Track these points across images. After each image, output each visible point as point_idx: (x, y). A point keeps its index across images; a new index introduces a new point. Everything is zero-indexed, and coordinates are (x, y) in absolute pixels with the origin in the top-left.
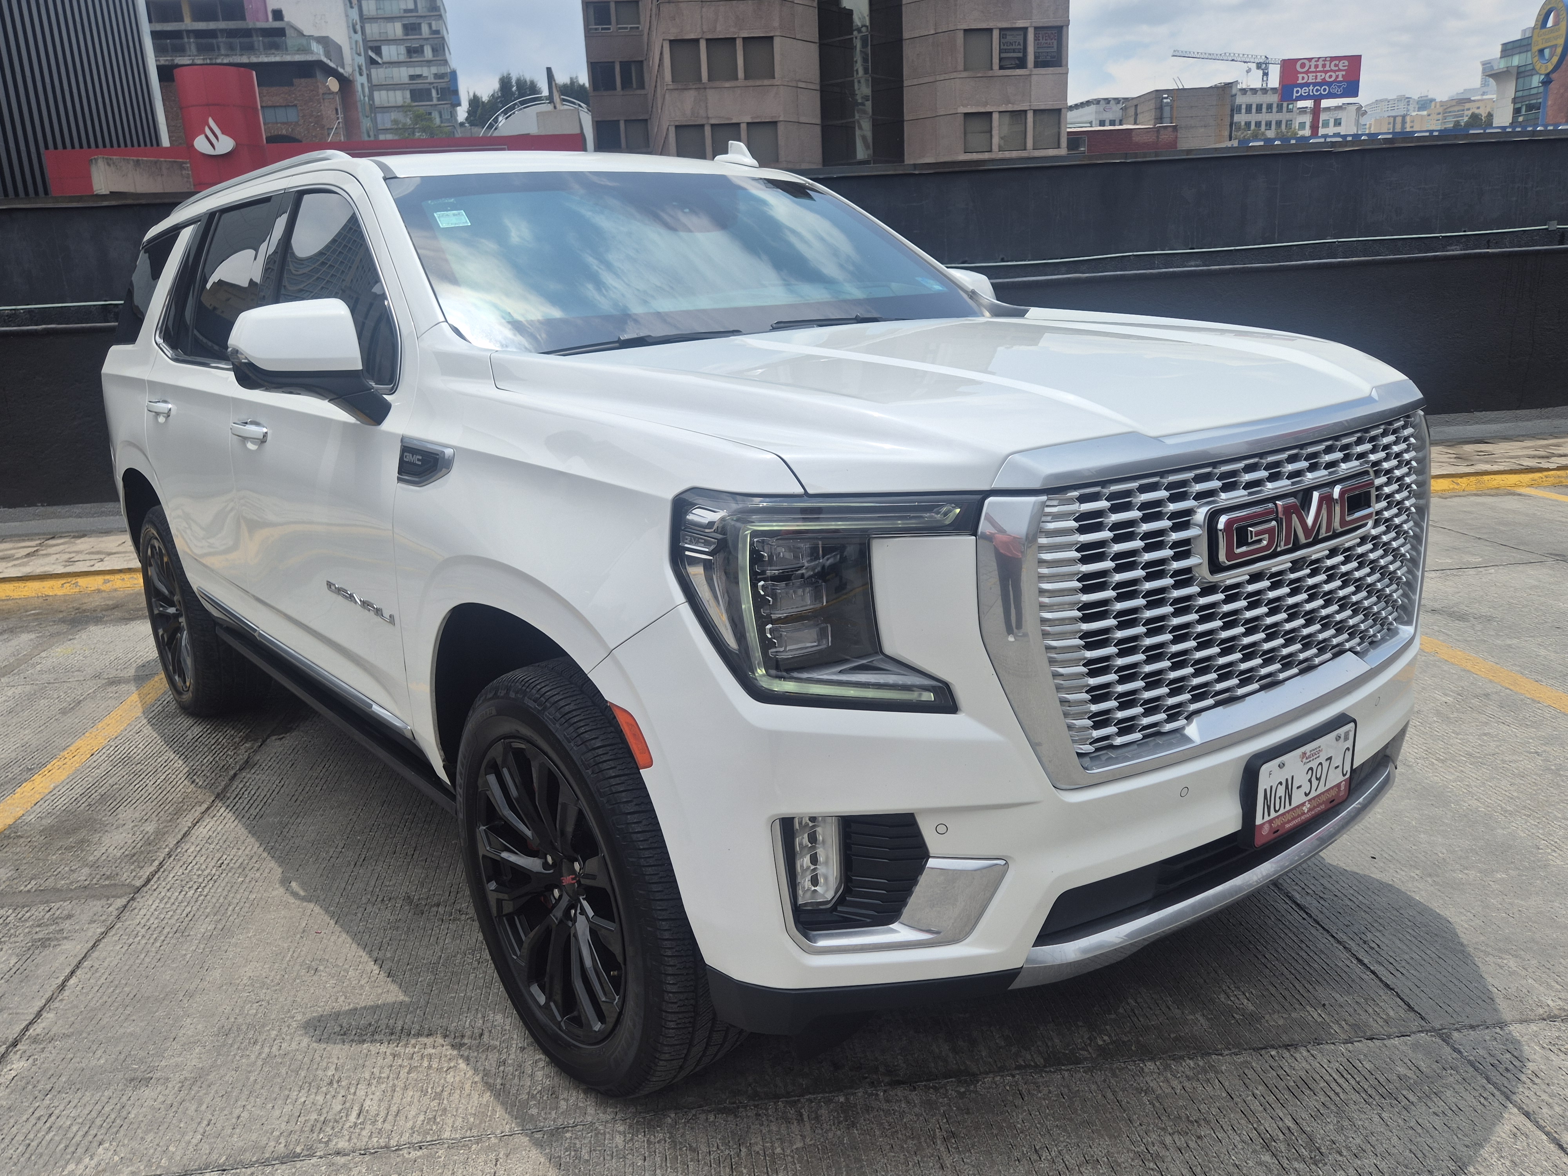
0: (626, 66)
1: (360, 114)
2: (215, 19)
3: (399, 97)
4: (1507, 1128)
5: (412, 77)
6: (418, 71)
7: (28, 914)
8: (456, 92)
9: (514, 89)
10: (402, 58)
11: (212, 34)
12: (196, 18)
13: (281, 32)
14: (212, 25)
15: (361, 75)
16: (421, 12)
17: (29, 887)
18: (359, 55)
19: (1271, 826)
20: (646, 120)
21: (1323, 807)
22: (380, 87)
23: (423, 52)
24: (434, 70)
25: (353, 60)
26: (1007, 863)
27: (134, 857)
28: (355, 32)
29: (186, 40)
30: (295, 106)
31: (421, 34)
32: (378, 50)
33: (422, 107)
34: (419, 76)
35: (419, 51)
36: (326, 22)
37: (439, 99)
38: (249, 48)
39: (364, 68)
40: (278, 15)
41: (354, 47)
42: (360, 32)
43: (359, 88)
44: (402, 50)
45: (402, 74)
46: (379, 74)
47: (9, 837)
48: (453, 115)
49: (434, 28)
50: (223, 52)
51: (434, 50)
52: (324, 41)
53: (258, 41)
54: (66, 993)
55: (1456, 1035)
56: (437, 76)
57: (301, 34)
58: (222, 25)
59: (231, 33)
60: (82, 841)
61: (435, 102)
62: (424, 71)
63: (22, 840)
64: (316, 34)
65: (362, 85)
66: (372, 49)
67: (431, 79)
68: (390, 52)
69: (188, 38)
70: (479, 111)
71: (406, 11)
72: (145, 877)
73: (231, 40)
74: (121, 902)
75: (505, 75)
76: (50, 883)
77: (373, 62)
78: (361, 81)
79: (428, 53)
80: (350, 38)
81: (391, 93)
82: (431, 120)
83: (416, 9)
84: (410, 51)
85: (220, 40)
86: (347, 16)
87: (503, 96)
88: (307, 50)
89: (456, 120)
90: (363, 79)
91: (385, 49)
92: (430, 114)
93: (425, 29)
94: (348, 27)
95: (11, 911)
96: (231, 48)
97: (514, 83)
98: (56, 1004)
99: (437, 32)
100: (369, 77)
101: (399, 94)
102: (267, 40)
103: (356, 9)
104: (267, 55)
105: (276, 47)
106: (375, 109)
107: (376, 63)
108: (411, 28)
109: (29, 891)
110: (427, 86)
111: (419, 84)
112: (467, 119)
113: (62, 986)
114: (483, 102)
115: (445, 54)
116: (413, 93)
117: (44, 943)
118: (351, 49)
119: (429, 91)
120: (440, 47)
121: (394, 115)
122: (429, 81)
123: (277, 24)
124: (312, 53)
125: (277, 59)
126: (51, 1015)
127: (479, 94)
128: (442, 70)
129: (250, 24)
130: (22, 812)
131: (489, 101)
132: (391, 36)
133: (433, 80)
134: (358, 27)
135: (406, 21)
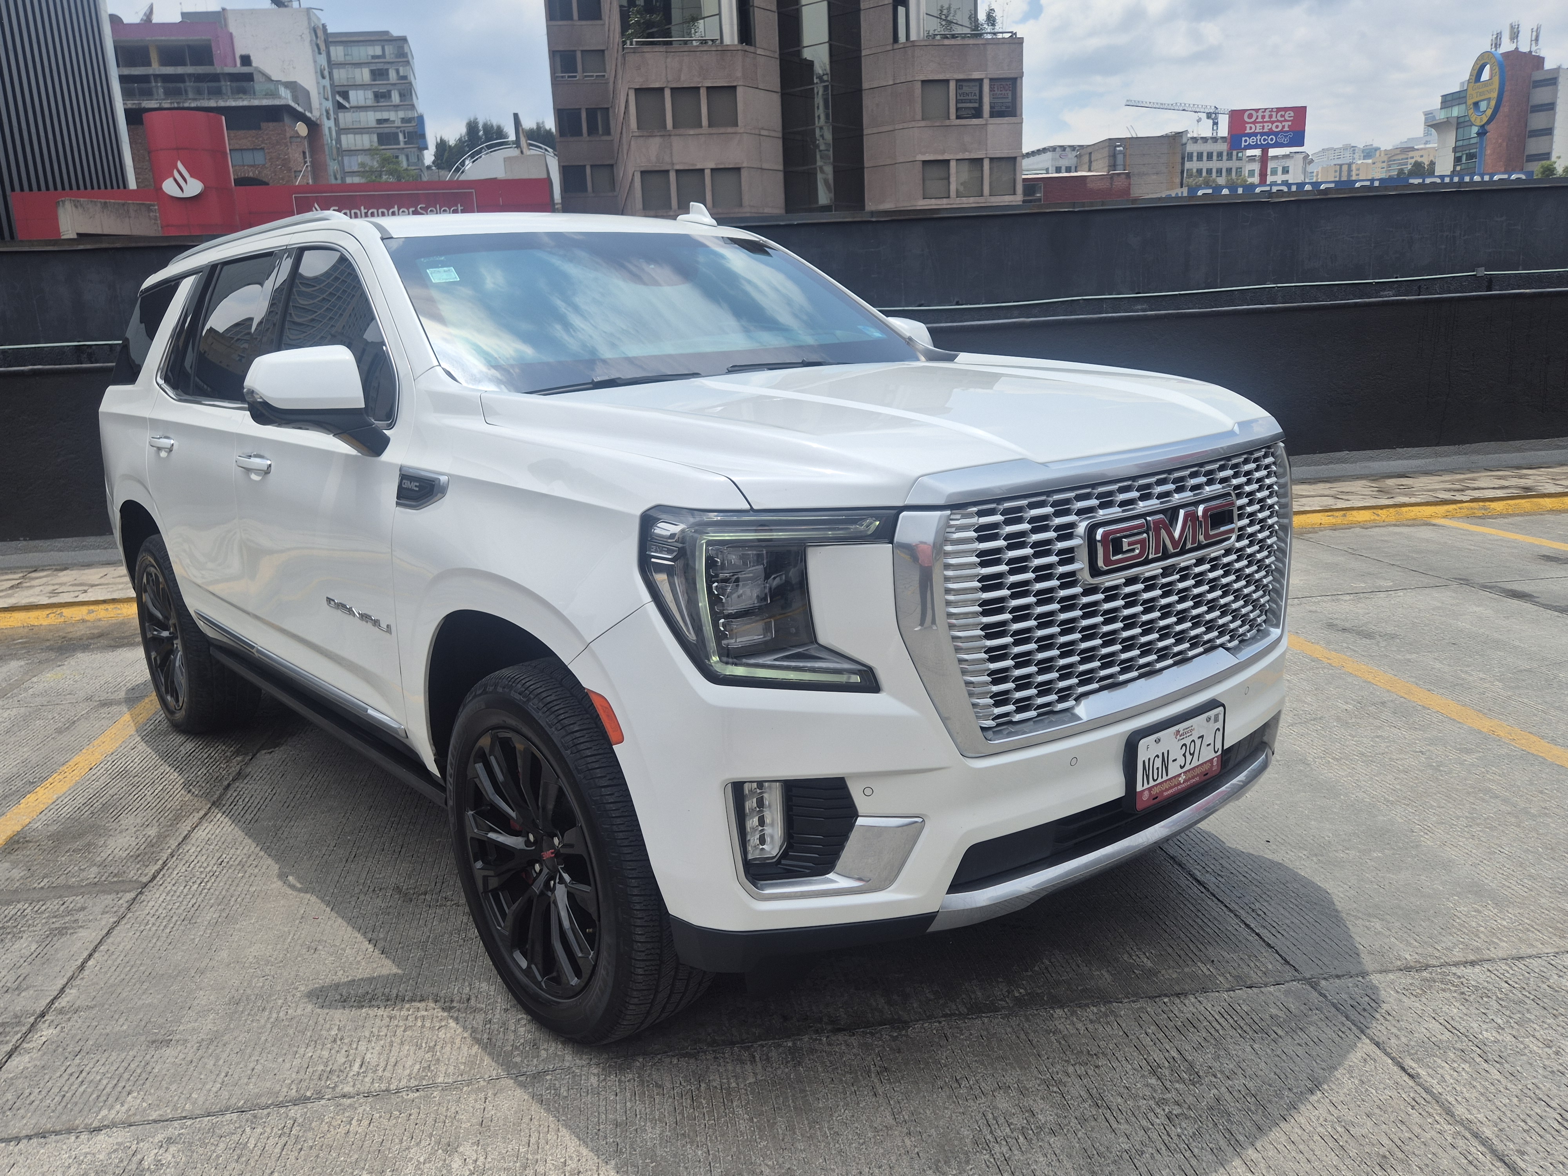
0: (592, 113)
1: (328, 157)
2: (183, 64)
3: (366, 141)
4: (1359, 1055)
5: (379, 121)
6: (385, 115)
7: (44, 908)
8: (423, 136)
9: (481, 133)
10: (370, 102)
11: (180, 78)
12: (164, 63)
13: (249, 77)
14: (180, 70)
15: (328, 119)
16: (388, 58)
17: (42, 884)
18: (327, 99)
19: (1150, 793)
20: (612, 166)
21: (1197, 779)
22: (347, 130)
23: (390, 97)
24: (401, 114)
25: (321, 104)
26: (923, 821)
27: (140, 857)
28: (323, 77)
29: (154, 84)
30: (262, 149)
31: (388, 80)
32: (345, 95)
33: (389, 150)
34: (386, 120)
35: (387, 95)
36: (294, 68)
37: (406, 143)
38: (217, 93)
39: (331, 112)
40: (246, 60)
41: (322, 92)
42: (328, 77)
43: (327, 132)
44: (370, 95)
45: (370, 118)
46: (346, 119)
47: (18, 842)
48: (420, 158)
49: (401, 74)
50: (191, 95)
51: (401, 95)
52: (292, 86)
53: (226, 85)
54: (86, 972)
55: (1323, 982)
56: (403, 120)
57: (269, 79)
58: (189, 70)
59: (199, 78)
60: (89, 844)
61: (402, 145)
62: (392, 115)
63: (31, 844)
64: (284, 79)
65: (330, 128)
66: (339, 93)
67: (398, 123)
68: (357, 97)
69: (156, 82)
70: (446, 154)
71: (373, 57)
72: (151, 874)
73: (196, 84)
74: (130, 896)
75: (472, 119)
76: (62, 880)
77: (340, 106)
78: (328, 125)
79: (395, 98)
80: (318, 83)
81: (358, 137)
82: (398, 163)
83: (383, 56)
84: (378, 96)
85: (188, 84)
86: (315, 62)
87: (469, 140)
88: (274, 94)
89: (423, 164)
90: (331, 123)
91: (352, 94)
92: (397, 157)
93: (392, 74)
94: (316, 72)
95: (27, 905)
96: (199, 92)
97: (480, 126)
98: (78, 982)
99: (405, 78)
100: (336, 121)
101: (366, 137)
102: (234, 84)
103: (323, 57)
104: (235, 100)
105: (243, 91)
106: (342, 152)
107: (345, 107)
108: (378, 74)
109: (42, 888)
110: (394, 130)
111: (386, 128)
112: (434, 162)
113: (82, 967)
114: (450, 146)
115: (412, 99)
116: (380, 136)
117: (62, 932)
118: (319, 93)
119: (396, 135)
120: (407, 92)
121: (360, 158)
122: (396, 125)
123: (246, 70)
124: (280, 97)
125: (245, 103)
126: (74, 991)
127: (446, 138)
128: (410, 114)
129: (218, 69)
130: (28, 821)
131: (456, 145)
132: (359, 81)
133: (400, 124)
134: (326, 73)
135: (374, 67)
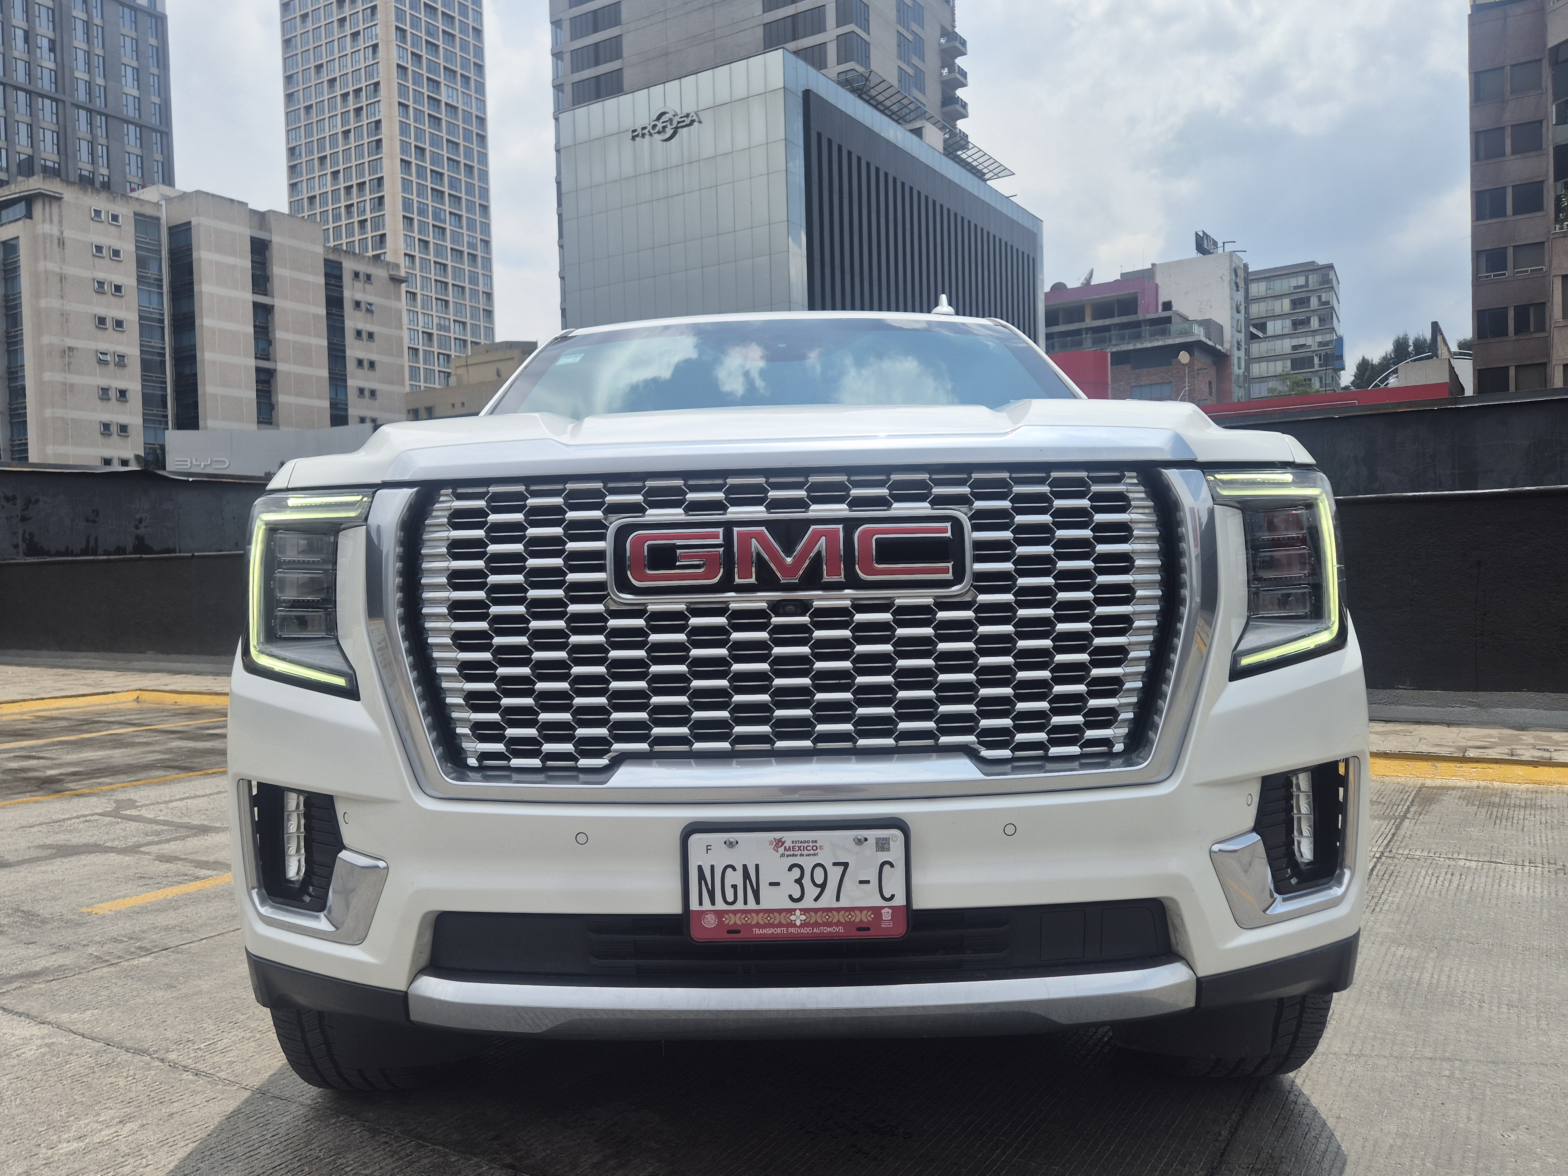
0: (1522, 312)
1: (1234, 385)
2: (1112, 316)
3: (1278, 367)
5: (1295, 348)
6: (1302, 341)
8: (1341, 357)
9: (1411, 349)
10: (1286, 331)
11: (1107, 329)
12: (1095, 317)
13: (1168, 320)
15: (1239, 349)
16: (1311, 287)
19: (720, 921)
20: (1545, 364)
21: (838, 929)
23: (1309, 322)
24: (1319, 338)
26: (388, 866)
31: (1309, 307)
32: (1262, 327)
33: (1301, 375)
34: (1303, 346)
35: (1306, 322)
36: (1211, 307)
37: (1320, 366)
38: (1138, 337)
39: (1243, 344)
40: (1167, 306)
41: (1235, 326)
42: (1243, 312)
43: (1236, 362)
44: (1288, 323)
46: (1257, 349)
48: (1335, 379)
49: (1323, 299)
50: (1114, 342)
51: (1321, 320)
52: (1207, 324)
53: (1146, 329)
56: (1321, 344)
58: (1116, 320)
59: (1123, 326)
61: (1317, 368)
62: (1309, 341)
65: (1239, 358)
66: (1255, 326)
67: (1315, 347)
68: (1273, 327)
69: (1087, 334)
70: (1368, 373)
71: (1295, 288)
75: (1401, 336)
77: (1254, 337)
78: (1238, 355)
80: (1232, 318)
83: (1307, 284)
84: (1295, 324)
86: (1232, 299)
87: (1396, 356)
89: (1339, 384)
90: (1242, 353)
92: (1310, 380)
93: (1314, 303)
97: (1411, 343)
99: (1327, 303)
101: (1279, 364)
106: (1248, 379)
107: (1258, 337)
108: (1299, 303)
110: (1310, 354)
111: (1301, 354)
112: (1352, 383)
114: (1372, 365)
115: (1332, 323)
116: (1293, 361)
118: (1232, 327)
119: (1311, 359)
120: (1327, 314)
121: (1271, 384)
122: (1312, 349)
127: (1368, 357)
128: (1328, 338)
131: (1380, 363)
132: (1278, 311)
135: (1295, 297)
